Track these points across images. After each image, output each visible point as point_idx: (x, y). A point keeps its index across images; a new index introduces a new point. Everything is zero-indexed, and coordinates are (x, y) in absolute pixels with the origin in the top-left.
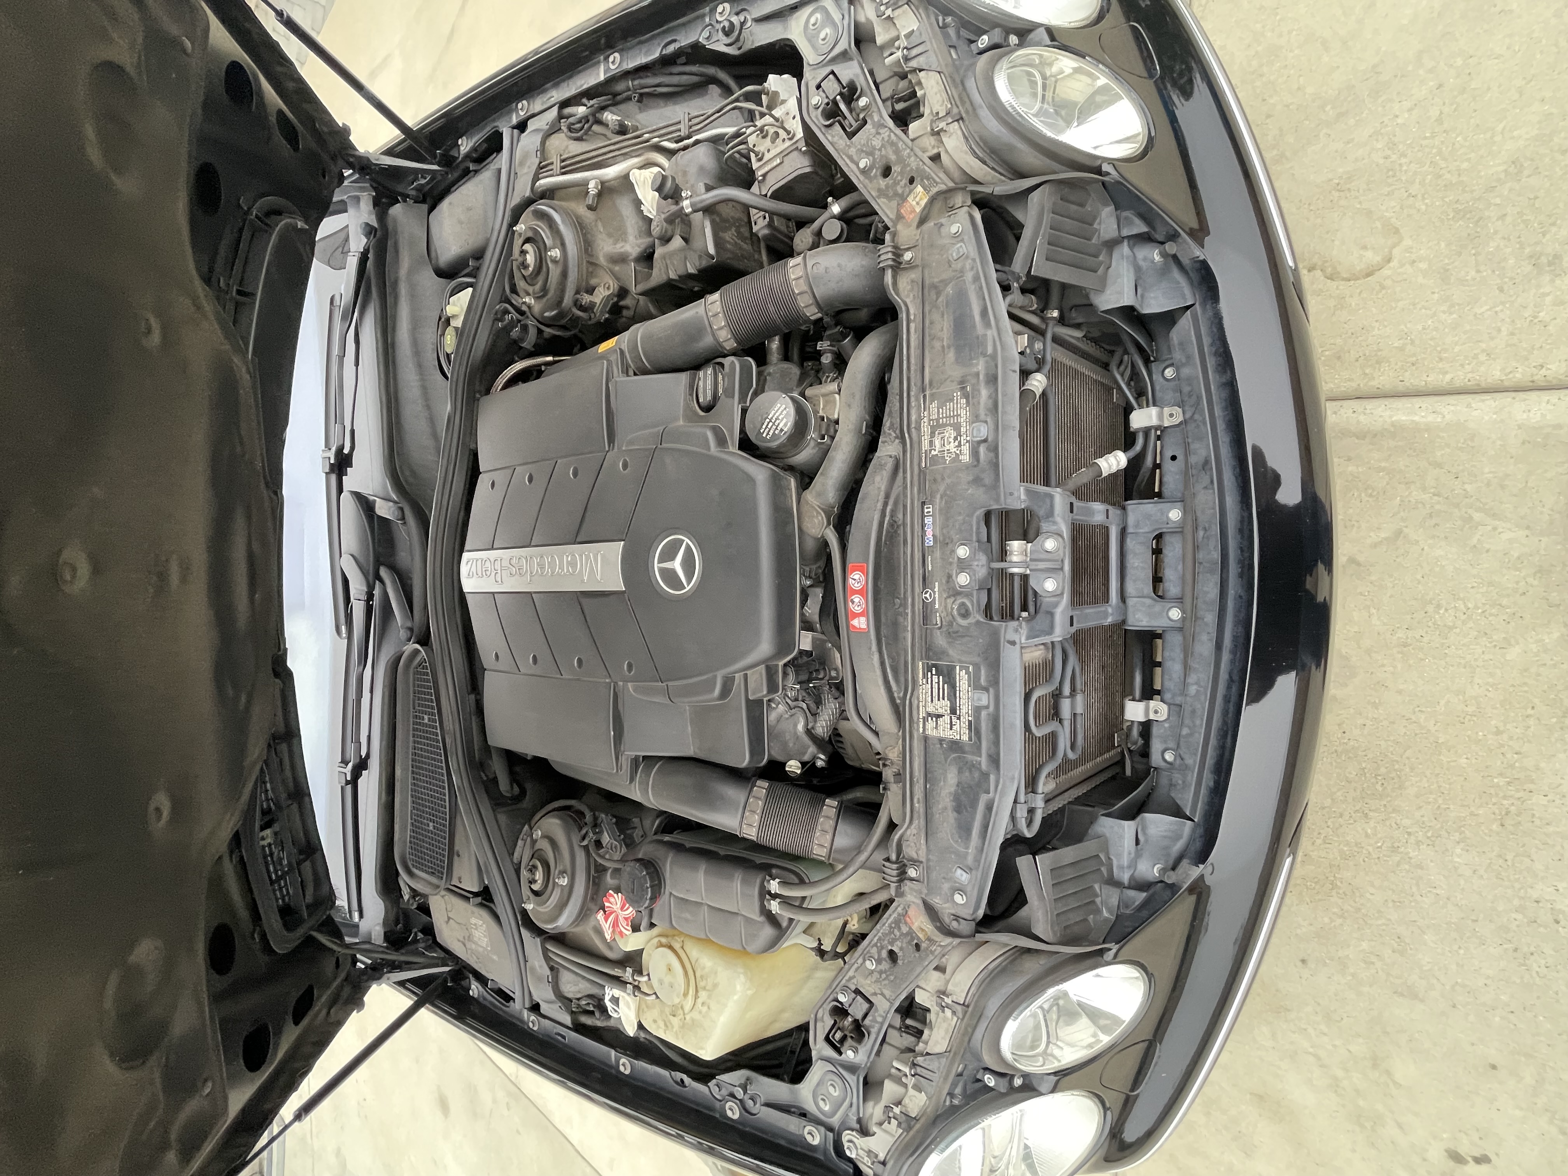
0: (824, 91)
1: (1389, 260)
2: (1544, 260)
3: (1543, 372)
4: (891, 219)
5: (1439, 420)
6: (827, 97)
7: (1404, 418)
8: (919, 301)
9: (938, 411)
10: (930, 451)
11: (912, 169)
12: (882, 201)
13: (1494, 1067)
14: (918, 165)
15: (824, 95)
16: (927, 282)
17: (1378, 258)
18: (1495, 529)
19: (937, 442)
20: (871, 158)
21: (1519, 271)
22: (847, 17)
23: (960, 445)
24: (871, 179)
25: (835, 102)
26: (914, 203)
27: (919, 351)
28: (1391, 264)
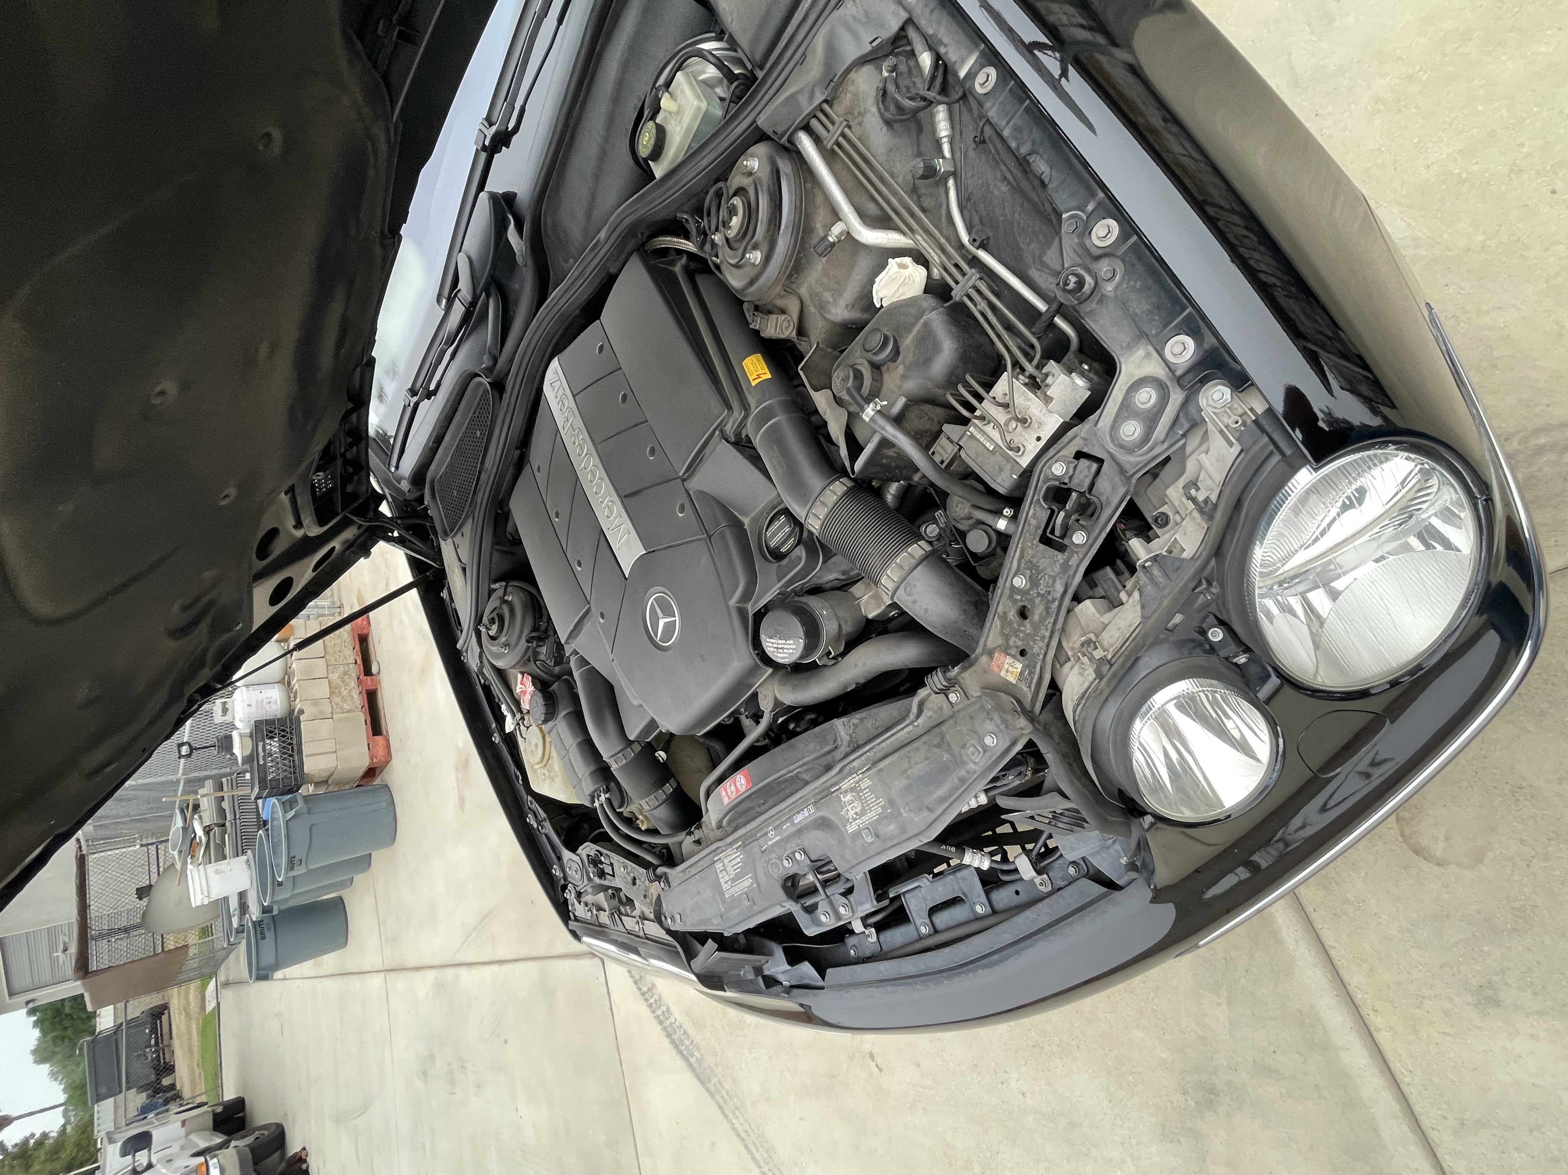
0: (1075, 468)
1: (1440, 864)
2: (1489, 993)
3: (1371, 1013)
4: (985, 645)
5: (1291, 947)
6: (1071, 478)
7: (1280, 921)
8: (930, 724)
9: (865, 789)
10: (841, 793)
11: (1032, 648)
12: (997, 622)
13: (918, 1065)
14: (1038, 655)
15: (1071, 472)
16: (944, 728)
17: (1438, 854)
18: (1219, 1004)
19: (849, 797)
20: (1028, 586)
21: (1470, 976)
22: (1166, 445)
23: (855, 819)
24: (1011, 597)
25: (1069, 491)
26: (1006, 666)
27: (897, 746)
28: (1437, 868)
